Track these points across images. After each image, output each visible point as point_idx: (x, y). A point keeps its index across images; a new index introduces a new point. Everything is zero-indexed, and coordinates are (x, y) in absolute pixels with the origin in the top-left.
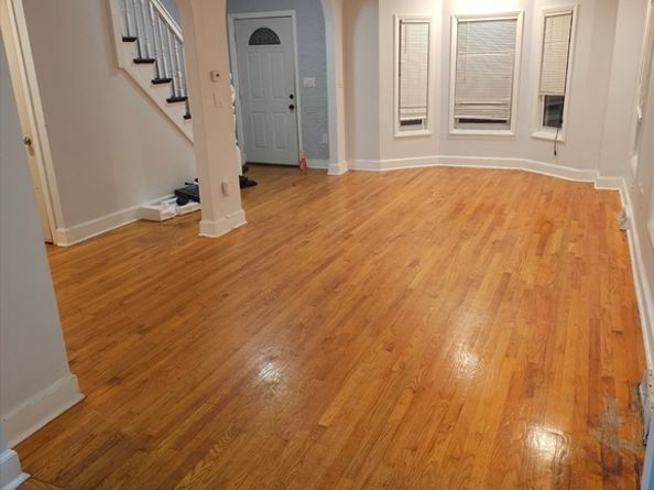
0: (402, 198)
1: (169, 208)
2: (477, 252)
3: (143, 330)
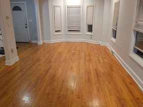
0: (60, 49)
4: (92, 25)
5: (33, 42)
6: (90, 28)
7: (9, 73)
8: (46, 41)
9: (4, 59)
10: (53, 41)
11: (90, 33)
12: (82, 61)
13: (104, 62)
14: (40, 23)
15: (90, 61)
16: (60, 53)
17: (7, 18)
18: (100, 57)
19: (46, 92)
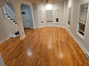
1: (15, 36)
2: (55, 37)
3: (17, 58)
4: (58, 19)
5: (31, 28)
6: (57, 20)
7: (22, 43)
8: (37, 27)
9: (19, 36)
10: (40, 27)
11: (57, 22)
12: (54, 37)
13: (64, 37)
14: (34, 19)
15: (58, 36)
16: (44, 33)
17: (20, 19)
18: (62, 34)
19: (39, 52)
